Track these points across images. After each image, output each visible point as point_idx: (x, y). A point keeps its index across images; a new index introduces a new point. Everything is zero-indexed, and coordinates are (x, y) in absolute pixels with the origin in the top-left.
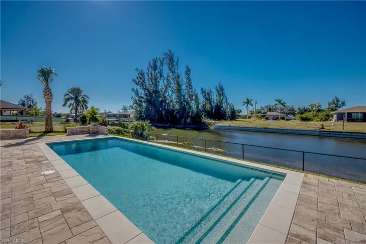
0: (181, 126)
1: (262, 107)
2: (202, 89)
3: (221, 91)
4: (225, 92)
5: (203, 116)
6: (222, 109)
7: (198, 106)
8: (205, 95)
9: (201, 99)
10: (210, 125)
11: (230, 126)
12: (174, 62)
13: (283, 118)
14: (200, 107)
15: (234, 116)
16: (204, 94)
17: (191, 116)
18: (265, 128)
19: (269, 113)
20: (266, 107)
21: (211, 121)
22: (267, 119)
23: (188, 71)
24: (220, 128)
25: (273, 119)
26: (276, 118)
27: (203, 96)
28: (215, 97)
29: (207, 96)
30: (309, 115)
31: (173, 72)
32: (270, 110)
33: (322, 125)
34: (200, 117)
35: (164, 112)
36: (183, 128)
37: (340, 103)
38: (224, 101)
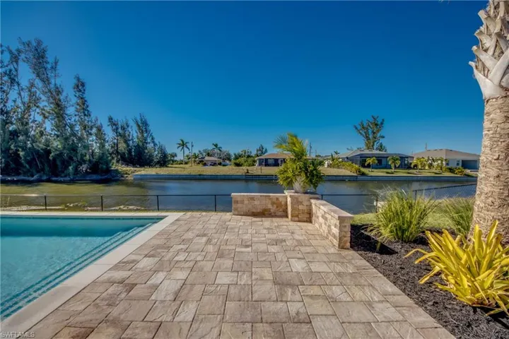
0: (68, 179)
1: (200, 151)
2: (110, 119)
3: (143, 126)
4: (151, 128)
5: (114, 161)
6: (146, 151)
7: (102, 146)
8: (117, 129)
9: (110, 134)
10: (126, 174)
11: (157, 175)
12: (47, 63)
13: (220, 164)
14: (107, 146)
15: (164, 161)
16: (114, 127)
17: (90, 161)
18: (200, 175)
19: (207, 158)
20: (205, 151)
21: (128, 169)
22: (205, 165)
23: (80, 86)
24: (143, 178)
25: (211, 165)
26: (214, 164)
27: (113, 130)
28: (134, 133)
29: (120, 130)
30: (241, 160)
31: (46, 81)
32: (208, 155)
33: (248, 170)
34: (107, 163)
35: (22, 154)
36: (72, 182)
37: (264, 150)
38: (149, 140)
